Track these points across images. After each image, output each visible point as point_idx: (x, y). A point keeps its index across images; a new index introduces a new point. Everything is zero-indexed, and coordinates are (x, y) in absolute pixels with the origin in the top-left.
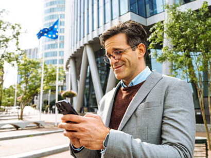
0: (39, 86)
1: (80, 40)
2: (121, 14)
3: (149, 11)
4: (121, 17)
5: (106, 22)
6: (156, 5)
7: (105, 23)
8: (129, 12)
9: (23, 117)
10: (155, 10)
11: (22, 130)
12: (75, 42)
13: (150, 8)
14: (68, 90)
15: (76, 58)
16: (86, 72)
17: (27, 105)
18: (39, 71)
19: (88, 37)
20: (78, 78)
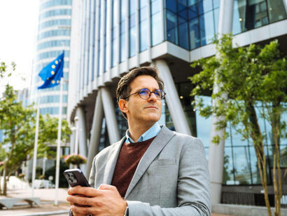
0: (32, 147)
1: (93, 80)
2: (154, 44)
3: (194, 40)
4: (153, 48)
5: (132, 55)
6: (204, 31)
7: (129, 57)
8: (164, 41)
9: (8, 192)
10: (203, 39)
11: (7, 209)
12: (85, 83)
13: (196, 36)
14: (74, 154)
15: (87, 106)
16: (101, 128)
17: (13, 175)
18: (31, 124)
19: (104, 76)
20: (88, 136)
